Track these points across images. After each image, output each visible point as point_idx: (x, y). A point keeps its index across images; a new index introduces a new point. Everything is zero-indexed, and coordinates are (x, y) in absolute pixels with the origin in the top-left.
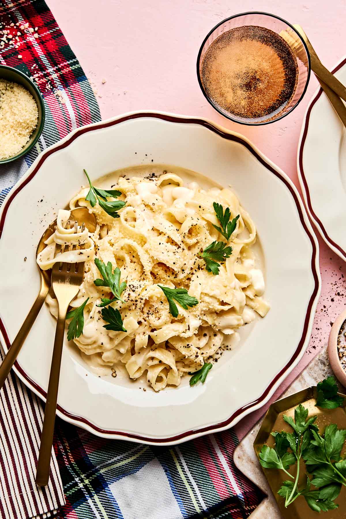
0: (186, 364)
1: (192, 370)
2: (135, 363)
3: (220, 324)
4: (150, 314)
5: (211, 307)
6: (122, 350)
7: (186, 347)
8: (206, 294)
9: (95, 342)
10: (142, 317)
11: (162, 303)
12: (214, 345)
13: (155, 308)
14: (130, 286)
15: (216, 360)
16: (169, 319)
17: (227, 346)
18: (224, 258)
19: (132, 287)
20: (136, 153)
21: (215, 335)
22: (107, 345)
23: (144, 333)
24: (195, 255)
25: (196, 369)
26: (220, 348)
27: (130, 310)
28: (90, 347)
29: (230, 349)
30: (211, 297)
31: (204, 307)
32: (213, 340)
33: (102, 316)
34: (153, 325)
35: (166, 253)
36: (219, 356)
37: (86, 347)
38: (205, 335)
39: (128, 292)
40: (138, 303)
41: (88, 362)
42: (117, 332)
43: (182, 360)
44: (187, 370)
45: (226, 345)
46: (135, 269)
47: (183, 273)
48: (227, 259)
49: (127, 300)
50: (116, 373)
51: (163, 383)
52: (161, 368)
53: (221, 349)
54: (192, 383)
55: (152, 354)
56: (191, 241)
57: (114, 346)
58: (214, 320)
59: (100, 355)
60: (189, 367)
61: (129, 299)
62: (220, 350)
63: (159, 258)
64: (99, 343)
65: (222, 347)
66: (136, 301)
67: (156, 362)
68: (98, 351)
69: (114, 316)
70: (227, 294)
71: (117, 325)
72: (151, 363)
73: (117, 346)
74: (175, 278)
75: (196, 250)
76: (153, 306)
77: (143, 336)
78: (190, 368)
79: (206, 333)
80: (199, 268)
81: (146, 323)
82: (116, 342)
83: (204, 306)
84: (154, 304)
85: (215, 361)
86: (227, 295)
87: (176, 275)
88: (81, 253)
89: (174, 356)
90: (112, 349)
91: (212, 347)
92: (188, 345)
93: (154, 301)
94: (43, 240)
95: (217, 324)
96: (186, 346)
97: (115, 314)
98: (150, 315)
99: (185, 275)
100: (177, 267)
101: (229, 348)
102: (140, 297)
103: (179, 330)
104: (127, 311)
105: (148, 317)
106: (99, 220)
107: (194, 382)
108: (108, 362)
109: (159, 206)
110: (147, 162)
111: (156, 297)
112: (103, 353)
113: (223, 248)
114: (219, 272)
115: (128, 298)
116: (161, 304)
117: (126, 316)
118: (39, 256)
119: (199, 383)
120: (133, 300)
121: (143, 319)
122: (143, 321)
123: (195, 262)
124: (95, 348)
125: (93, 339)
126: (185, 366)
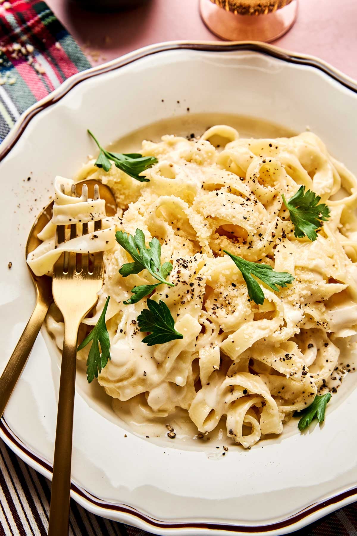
0: (286, 399)
1: (299, 406)
2: (203, 403)
3: (332, 321)
4: (218, 308)
5: (314, 287)
6: (180, 380)
7: (284, 360)
8: (303, 268)
9: (132, 373)
10: (205, 317)
11: (234, 285)
12: (327, 361)
13: (223, 297)
14: (178, 261)
15: (334, 390)
16: (249, 311)
17: (348, 366)
18: (320, 221)
19: (181, 261)
20: (163, 101)
21: (326, 345)
22: (154, 376)
23: (212, 344)
24: (275, 213)
25: (305, 403)
26: (336, 369)
27: (183, 303)
28: (125, 383)
29: (354, 369)
30: (313, 270)
31: (303, 289)
32: (324, 354)
33: (139, 328)
34: (225, 324)
35: (229, 205)
36: (337, 382)
37: (120, 384)
38: (311, 346)
39: (177, 269)
40: (195, 287)
41: (127, 418)
42: (167, 345)
43: (279, 392)
44: (289, 408)
45: (345, 364)
46: (184, 245)
47: (261, 240)
48: (325, 223)
49: (176, 282)
50: (175, 432)
51: (255, 434)
52: (247, 405)
53: (340, 372)
54: (303, 428)
55: (229, 381)
56: (267, 191)
57: (165, 375)
58: (323, 313)
59: (142, 398)
60: (293, 404)
61: (179, 281)
62: (338, 373)
63: (220, 214)
64: (140, 373)
65: (340, 368)
66: (192, 285)
67: (238, 394)
68: (141, 389)
69: (158, 314)
70: (336, 266)
71: (166, 332)
72: (230, 398)
73: (170, 374)
74: (249, 248)
75: (277, 206)
76: (221, 293)
77: (212, 350)
78: (295, 405)
79: (311, 342)
80: (284, 236)
81: (213, 326)
82: (168, 365)
83: (304, 287)
84: (221, 290)
85: (333, 392)
86: (337, 269)
87: (250, 244)
88: (95, 237)
89: (266, 383)
90: (163, 382)
91: (324, 365)
92: (287, 355)
93: (221, 285)
94: (35, 232)
95: (328, 320)
96: (285, 358)
97: (160, 311)
98: (217, 310)
99: (265, 242)
100: (250, 225)
101: (351, 368)
102: (198, 275)
103: (269, 327)
104: (180, 306)
105: (215, 313)
106: (119, 198)
107: (306, 423)
108: (160, 411)
109: (207, 153)
110: (181, 112)
111: (224, 275)
112: (147, 393)
113: (316, 204)
114: (317, 237)
115: (178, 279)
116: (233, 287)
117: (178, 315)
118: (30, 255)
119: (315, 426)
120: (187, 281)
121: (208, 319)
122: (207, 323)
123: (277, 224)
124: (134, 385)
125: (128, 367)
126: (286, 402)
